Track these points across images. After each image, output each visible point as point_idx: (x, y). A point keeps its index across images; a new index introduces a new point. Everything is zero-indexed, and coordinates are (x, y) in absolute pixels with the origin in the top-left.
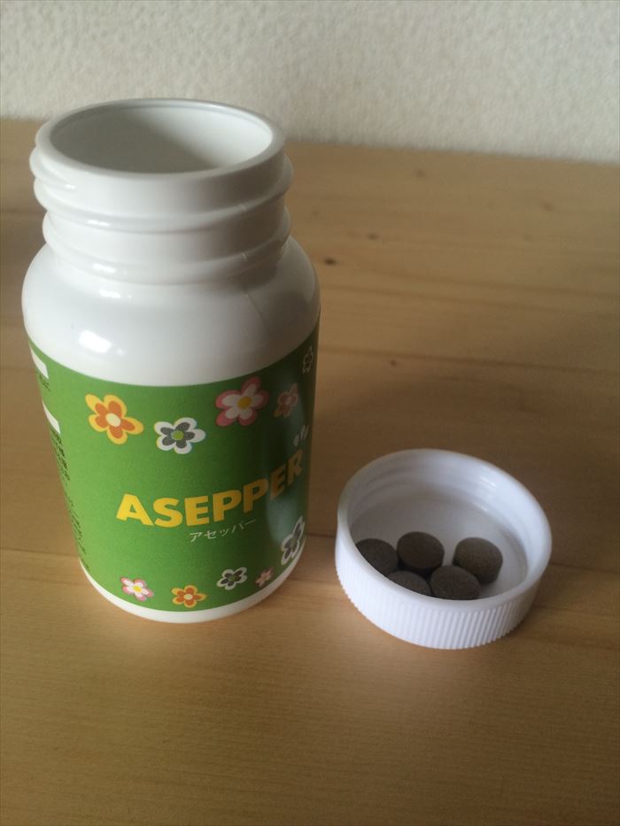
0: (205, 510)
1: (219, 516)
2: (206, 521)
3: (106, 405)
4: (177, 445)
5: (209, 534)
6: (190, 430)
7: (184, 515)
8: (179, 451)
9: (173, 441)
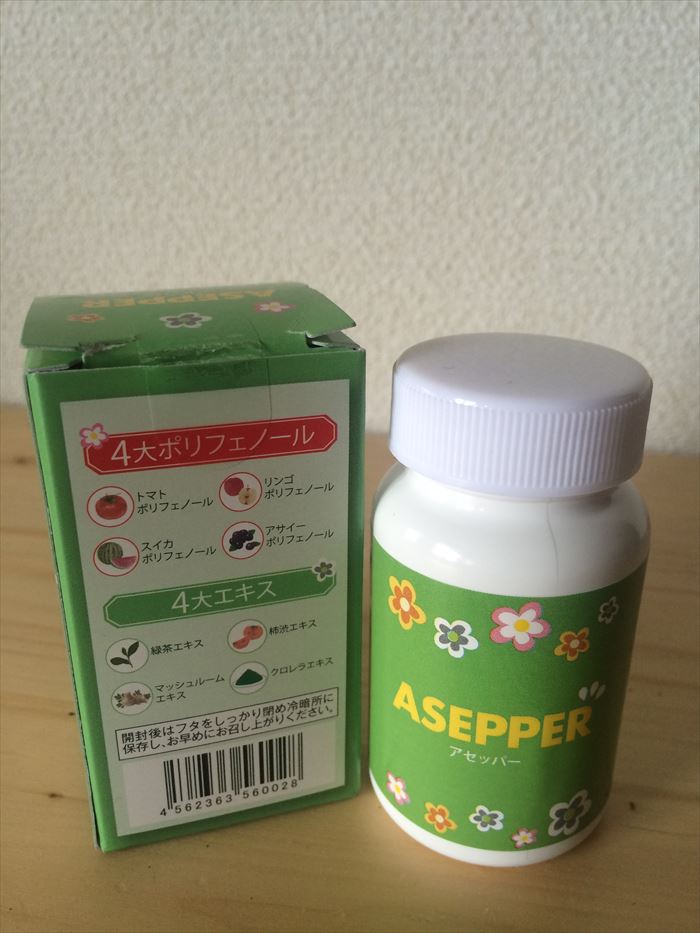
0: (467, 726)
1: (481, 740)
2: (466, 738)
3: (402, 589)
4: (452, 646)
5: (468, 755)
6: (465, 635)
7: (448, 723)
8: (452, 652)
9: (449, 641)
